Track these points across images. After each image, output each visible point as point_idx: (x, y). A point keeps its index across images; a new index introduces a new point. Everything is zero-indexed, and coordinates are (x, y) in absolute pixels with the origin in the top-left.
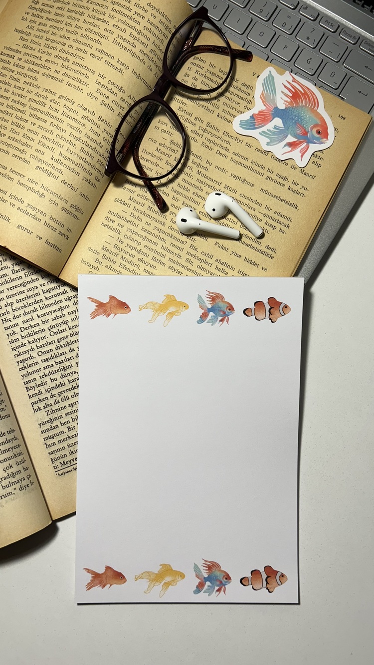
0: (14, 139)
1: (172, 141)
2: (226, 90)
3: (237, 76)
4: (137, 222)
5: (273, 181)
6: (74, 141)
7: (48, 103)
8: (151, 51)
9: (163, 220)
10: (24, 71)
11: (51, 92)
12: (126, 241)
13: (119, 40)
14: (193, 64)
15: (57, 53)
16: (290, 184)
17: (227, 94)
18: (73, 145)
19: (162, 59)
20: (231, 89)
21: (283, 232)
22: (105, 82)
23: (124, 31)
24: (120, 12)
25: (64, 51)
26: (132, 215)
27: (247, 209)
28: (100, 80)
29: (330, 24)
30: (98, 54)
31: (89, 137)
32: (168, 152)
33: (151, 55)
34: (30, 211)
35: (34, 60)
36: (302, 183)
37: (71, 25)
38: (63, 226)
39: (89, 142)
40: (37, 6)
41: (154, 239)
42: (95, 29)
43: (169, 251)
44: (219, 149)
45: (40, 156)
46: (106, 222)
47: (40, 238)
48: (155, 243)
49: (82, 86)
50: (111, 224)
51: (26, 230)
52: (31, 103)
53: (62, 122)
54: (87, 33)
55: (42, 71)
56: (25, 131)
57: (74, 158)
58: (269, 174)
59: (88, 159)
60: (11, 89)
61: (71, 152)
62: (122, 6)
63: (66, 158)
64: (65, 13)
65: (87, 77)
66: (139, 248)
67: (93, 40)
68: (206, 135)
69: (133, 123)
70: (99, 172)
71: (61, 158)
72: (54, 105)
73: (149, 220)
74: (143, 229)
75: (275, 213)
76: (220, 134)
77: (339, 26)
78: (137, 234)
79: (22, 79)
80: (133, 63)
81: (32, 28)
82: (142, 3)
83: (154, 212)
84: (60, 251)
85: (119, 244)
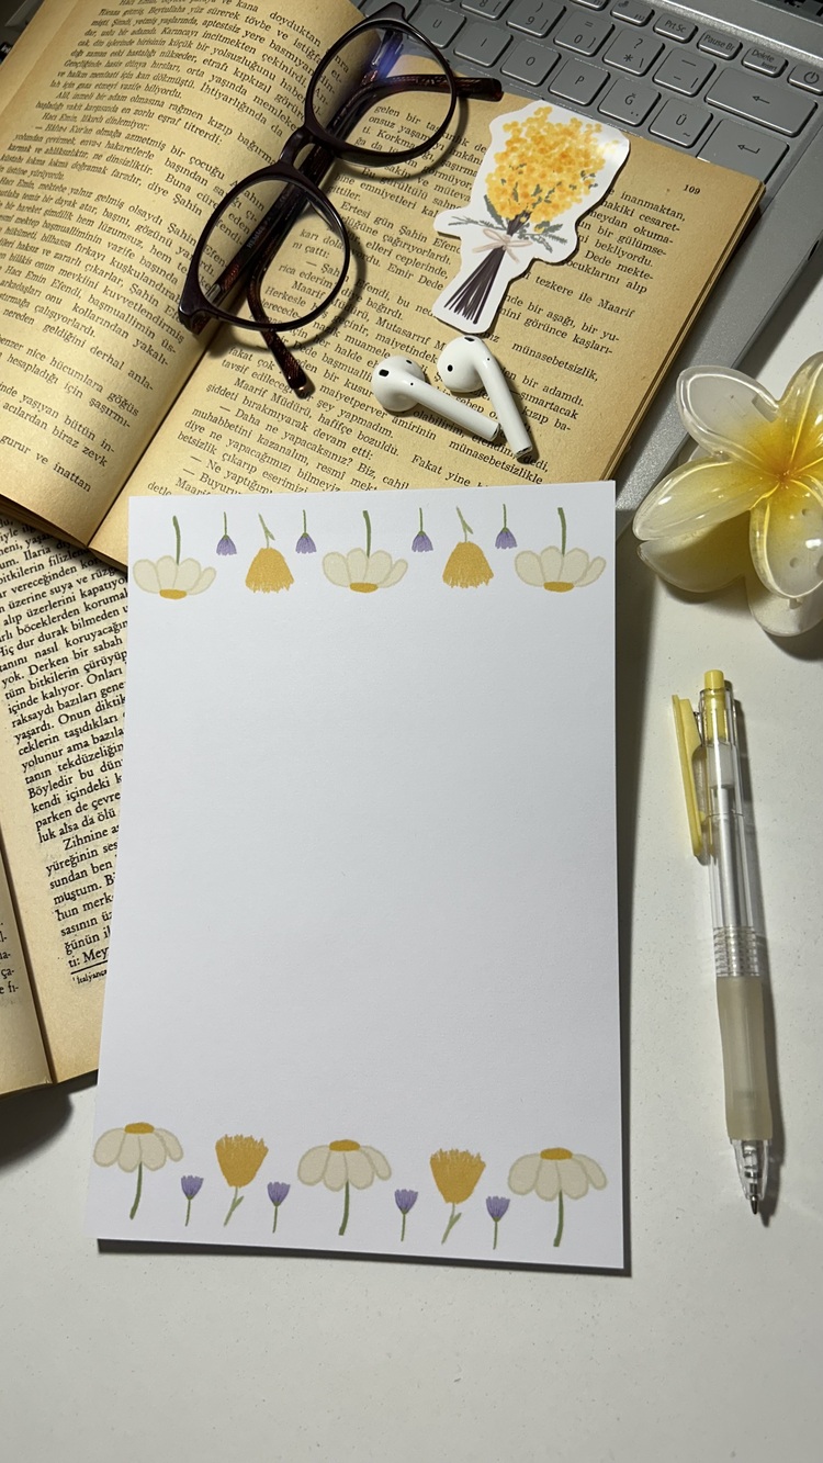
0: (11, 284)
1: (325, 267)
2: (442, 161)
3: (468, 134)
4: (248, 426)
5: (541, 327)
6: (118, 273)
7: (76, 212)
8: (279, 98)
9: (301, 418)
10: (41, 168)
11: (83, 192)
12: (227, 466)
13: (213, 85)
14: (374, 120)
15: (101, 126)
16: (578, 330)
17: (443, 169)
18: (117, 281)
19: (303, 112)
20: (453, 159)
21: (564, 427)
22: (183, 161)
23: (224, 67)
24: (219, 37)
25: (112, 121)
26: (241, 413)
28: (174, 158)
29: (677, 27)
30: (173, 114)
31: (148, 264)
32: (315, 286)
33: (279, 106)
34: (27, 408)
35: (59, 145)
36: (602, 327)
37: (130, 76)
38: (92, 436)
39: (148, 272)
40: (79, 59)
41: (283, 458)
42: (171, 74)
43: (314, 480)
44: (427, 274)
45: (53, 306)
46: (187, 432)
47: (44, 460)
48: (286, 467)
49: (139, 174)
50: (196, 435)
51: (17, 446)
52: (47, 217)
53: (99, 240)
54: (154, 82)
55: (73, 160)
56: (32, 267)
57: (118, 305)
58: (532, 315)
59: (146, 305)
60: (16, 202)
61: (113, 294)
62: (223, 26)
63: (102, 306)
64: (124, 59)
65: (150, 155)
66: (251, 478)
67: (166, 91)
68: (397, 250)
69: (244, 236)
70: (171, 331)
71: (92, 307)
72: (86, 214)
73: (273, 421)
74: (260, 440)
75: (546, 389)
76: (428, 245)
77: (697, 29)
78: (248, 451)
79: (38, 181)
80: (241, 123)
81: (66, 96)
82: (259, 16)
83: (285, 403)
84: (87, 487)
85: (211, 473)
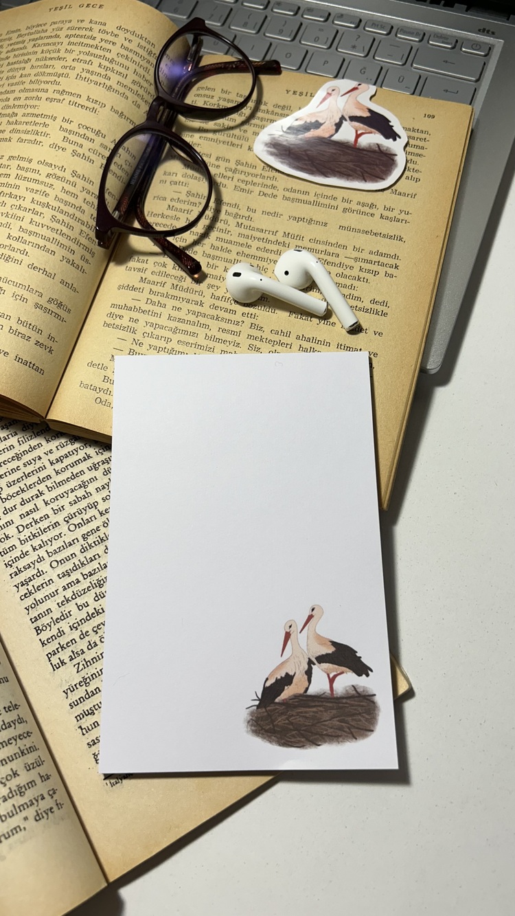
1: (189, 193)
2: (252, 116)
3: (265, 99)
4: (158, 309)
5: (355, 212)
6: (38, 208)
8: (134, 82)
9: (197, 298)
12: (148, 341)
13: (84, 75)
14: (198, 95)
16: (381, 210)
17: (256, 122)
18: (39, 214)
20: (259, 114)
21: (391, 276)
22: (73, 127)
23: (91, 63)
25: (9, 107)
26: (149, 301)
27: (326, 257)
28: (65, 125)
29: (380, 26)
30: (57, 96)
31: (61, 201)
32: (186, 207)
36: (399, 207)
37: (14, 77)
38: (40, 331)
39: (62, 206)
41: (190, 328)
42: (48, 71)
43: (219, 340)
44: (263, 189)
46: (109, 321)
47: (6, 354)
48: (194, 334)
49: (39, 138)
50: (118, 322)
53: (18, 187)
54: (36, 78)
57: (44, 231)
58: (346, 205)
59: (65, 230)
61: (37, 224)
62: (82, 36)
63: (30, 233)
64: (6, 68)
65: (45, 125)
66: (169, 346)
67: (47, 82)
68: (237, 176)
69: (126, 178)
70: (86, 248)
71: (22, 234)
72: (2, 171)
73: (177, 303)
74: (169, 318)
75: (371, 253)
76: (258, 171)
77: (392, 27)
78: (162, 327)
80: (110, 99)
82: (108, 28)
83: (182, 289)
84: (42, 372)
85: (135, 347)
